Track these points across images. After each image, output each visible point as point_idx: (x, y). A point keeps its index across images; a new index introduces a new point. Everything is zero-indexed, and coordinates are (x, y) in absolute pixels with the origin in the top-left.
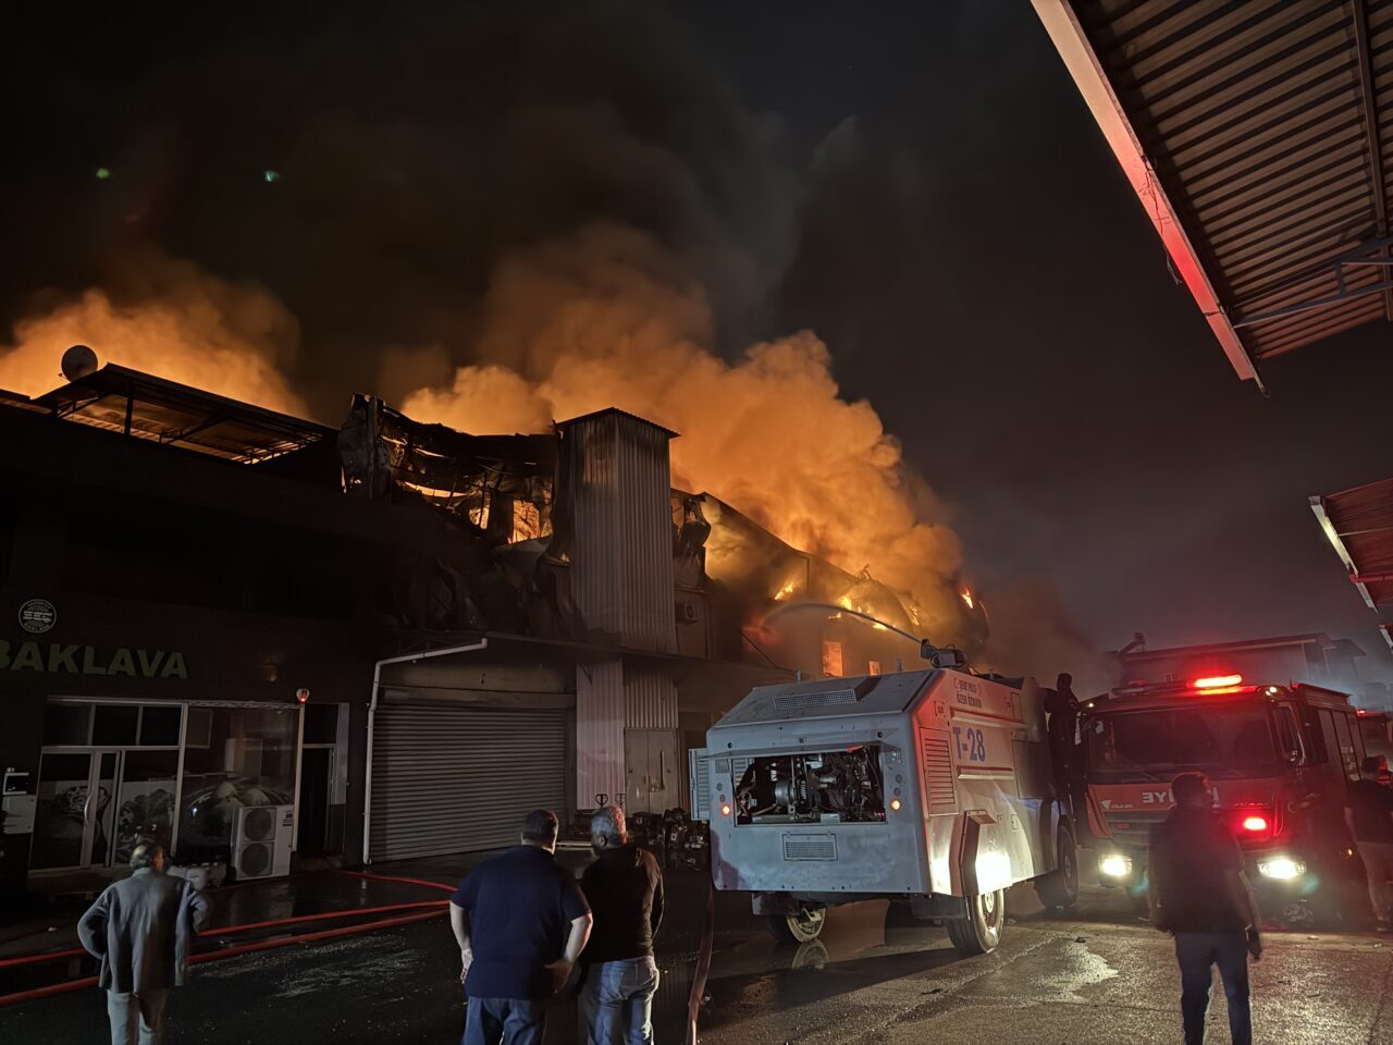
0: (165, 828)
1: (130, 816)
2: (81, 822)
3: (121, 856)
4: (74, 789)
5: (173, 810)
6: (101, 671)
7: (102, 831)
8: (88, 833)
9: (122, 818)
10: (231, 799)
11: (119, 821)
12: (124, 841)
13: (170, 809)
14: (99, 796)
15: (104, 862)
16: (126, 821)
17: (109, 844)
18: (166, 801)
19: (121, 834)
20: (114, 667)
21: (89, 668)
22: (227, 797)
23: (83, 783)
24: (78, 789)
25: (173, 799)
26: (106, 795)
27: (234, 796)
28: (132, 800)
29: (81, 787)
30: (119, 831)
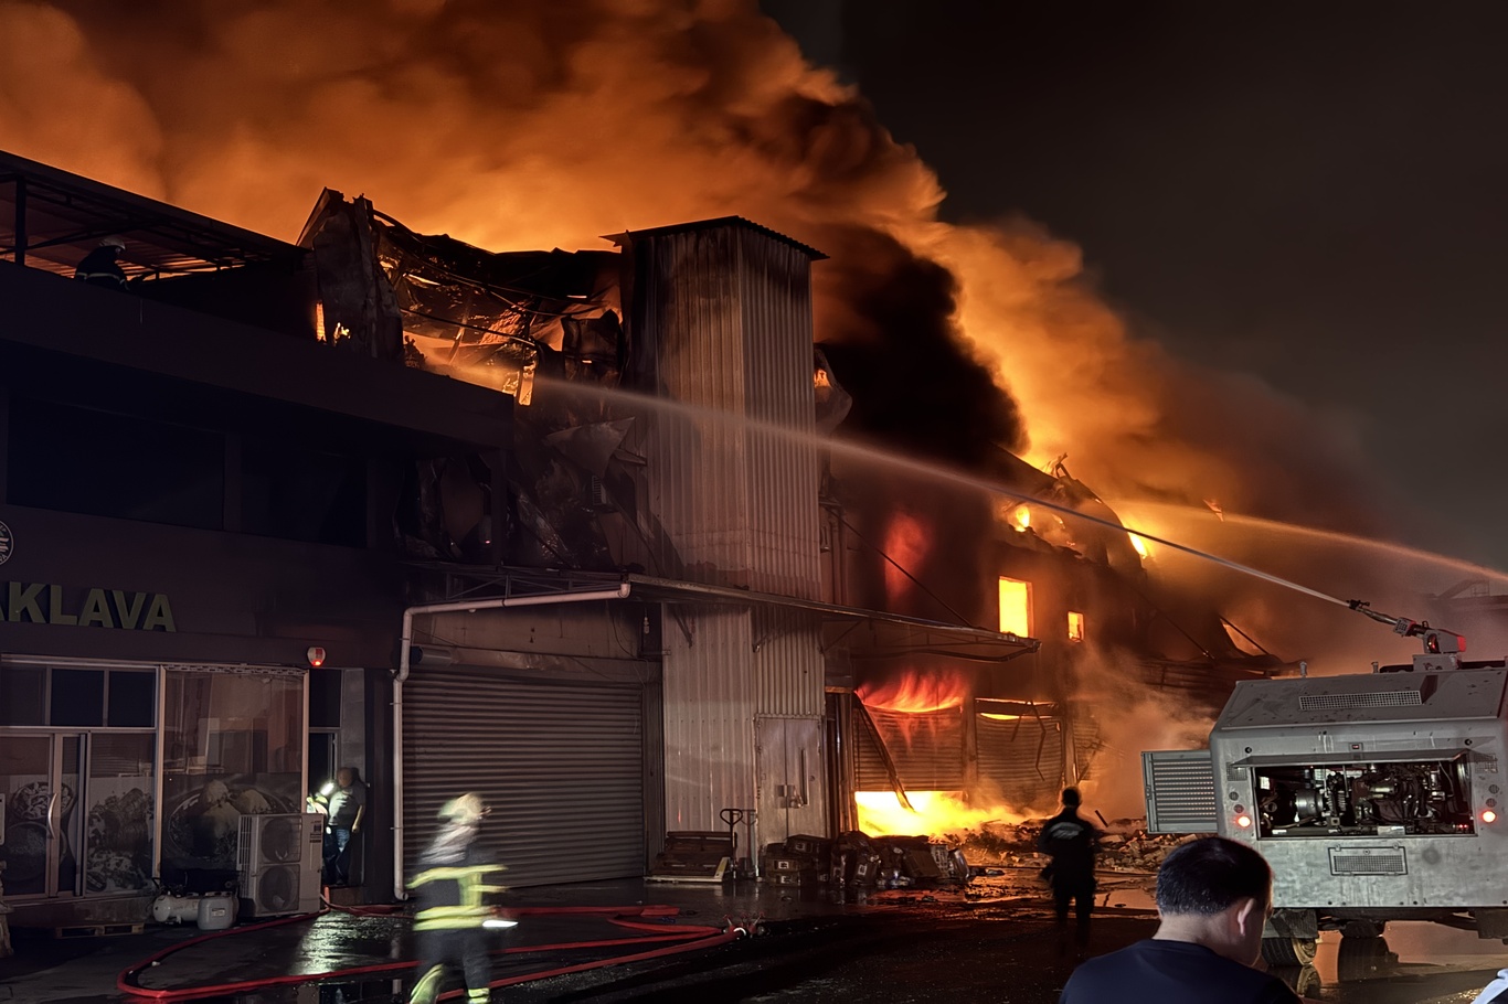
0: (144, 845)
1: (100, 826)
2: (43, 833)
3: (94, 882)
4: (31, 787)
5: (152, 817)
6: (72, 620)
7: (68, 846)
8: (53, 850)
9: (91, 829)
10: (222, 803)
11: (89, 833)
12: (95, 860)
13: (149, 816)
14: (62, 797)
15: (74, 889)
16: (95, 831)
17: (79, 863)
18: (143, 805)
19: (92, 850)
20: (89, 615)
21: (56, 617)
22: (219, 801)
23: (42, 778)
24: (37, 787)
25: (152, 803)
26: (73, 798)
27: (227, 800)
28: (102, 803)
29: (41, 784)
30: (89, 847)
